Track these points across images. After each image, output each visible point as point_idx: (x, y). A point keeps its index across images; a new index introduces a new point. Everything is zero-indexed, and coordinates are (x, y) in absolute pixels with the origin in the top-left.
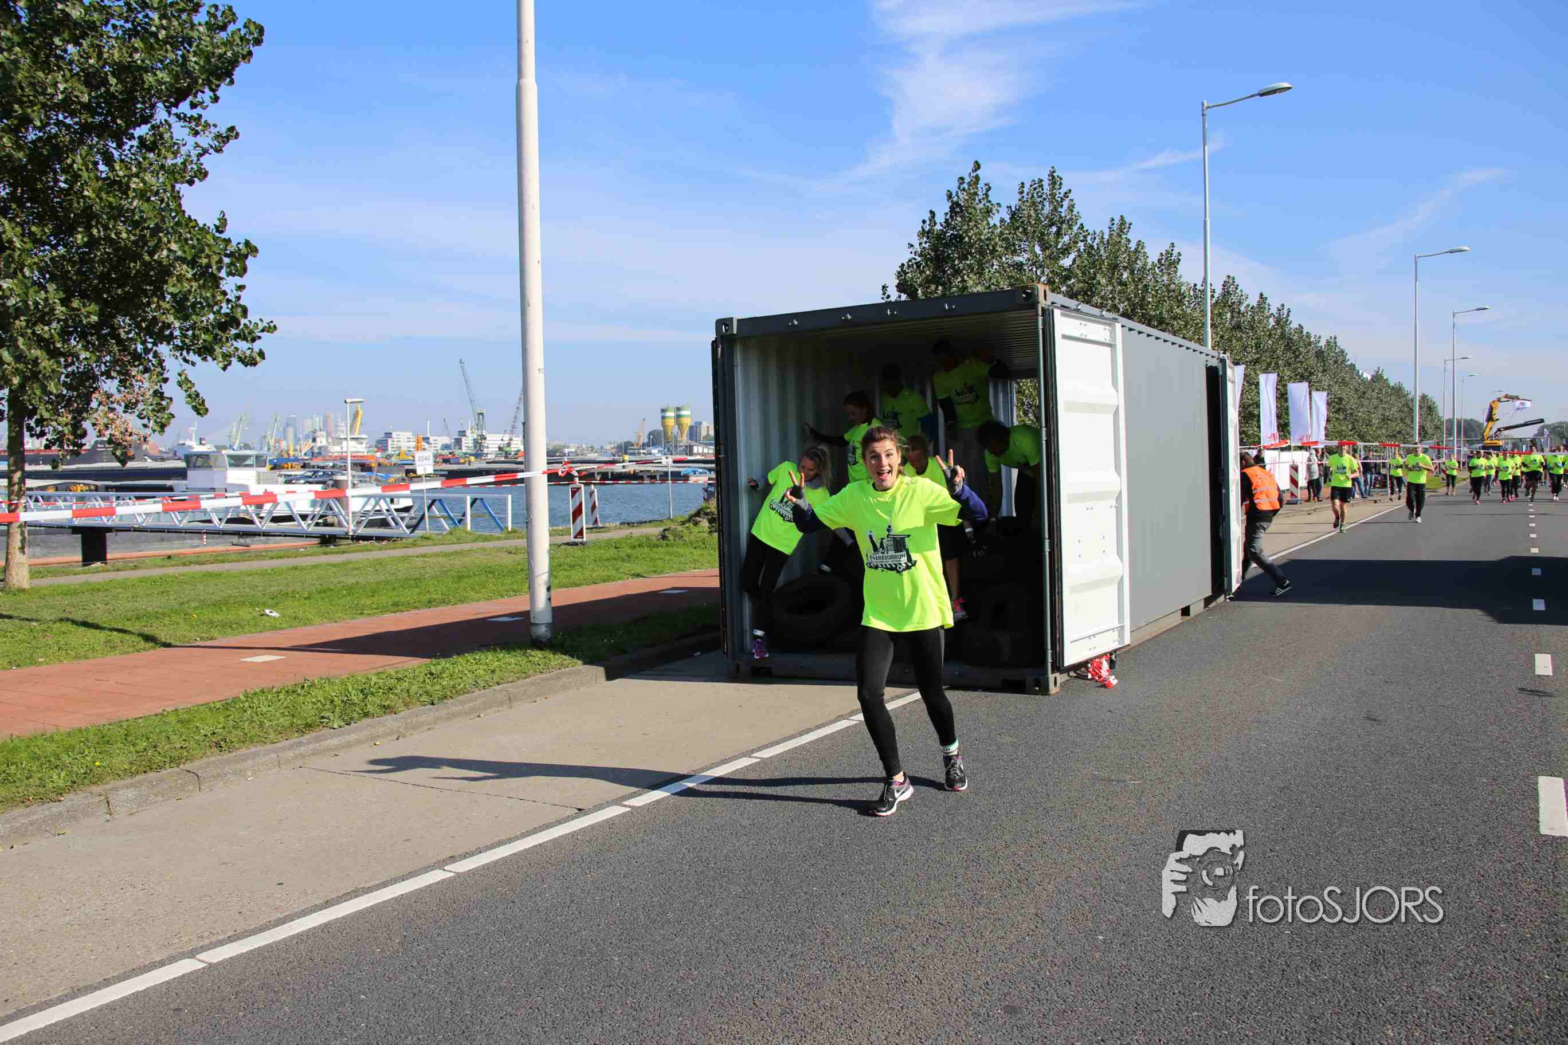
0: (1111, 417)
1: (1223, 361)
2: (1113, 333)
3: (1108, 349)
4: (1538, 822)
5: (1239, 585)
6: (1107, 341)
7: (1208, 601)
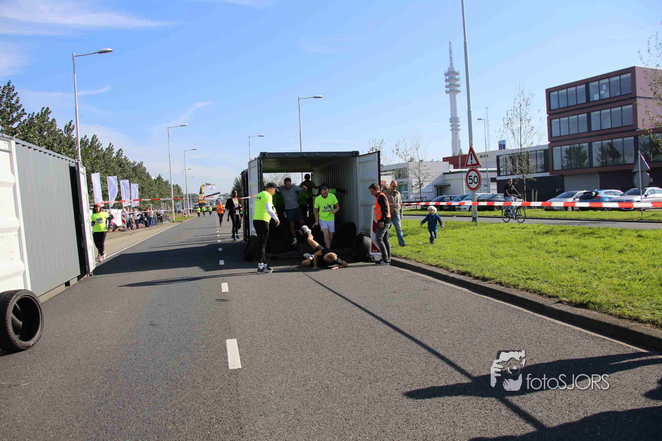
0: (12, 189)
1: (77, 164)
2: (10, 145)
3: (8, 154)
4: (228, 363)
5: (94, 268)
6: (7, 149)
7: (79, 278)
